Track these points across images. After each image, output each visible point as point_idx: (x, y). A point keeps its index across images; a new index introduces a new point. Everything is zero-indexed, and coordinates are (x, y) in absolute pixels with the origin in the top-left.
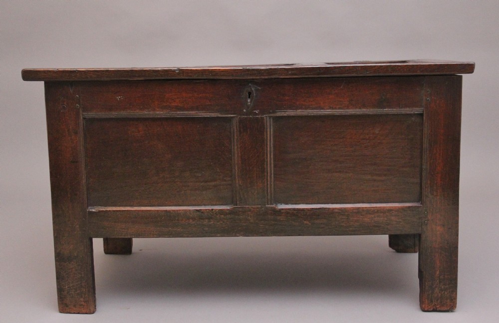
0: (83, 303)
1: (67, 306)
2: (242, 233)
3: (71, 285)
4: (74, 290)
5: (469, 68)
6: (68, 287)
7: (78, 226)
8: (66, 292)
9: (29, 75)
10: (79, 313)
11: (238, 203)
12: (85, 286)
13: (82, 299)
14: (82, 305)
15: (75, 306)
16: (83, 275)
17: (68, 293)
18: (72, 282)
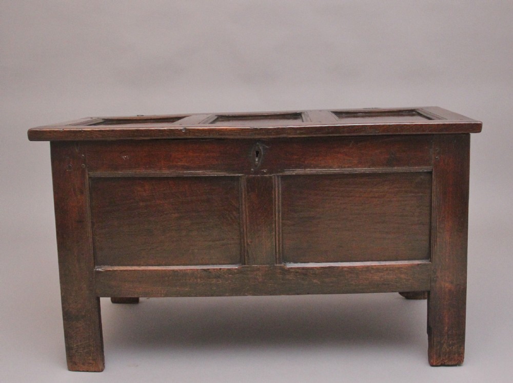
0: (91, 361)
1: (76, 364)
2: (251, 292)
3: (79, 344)
4: (82, 349)
5: (477, 128)
6: (76, 346)
7: (85, 286)
8: (74, 351)
9: (35, 135)
10: (87, 371)
11: (246, 262)
12: (93, 344)
13: (91, 358)
14: (91, 363)
15: (83, 364)
16: (91, 334)
17: (76, 351)
18: (81, 341)
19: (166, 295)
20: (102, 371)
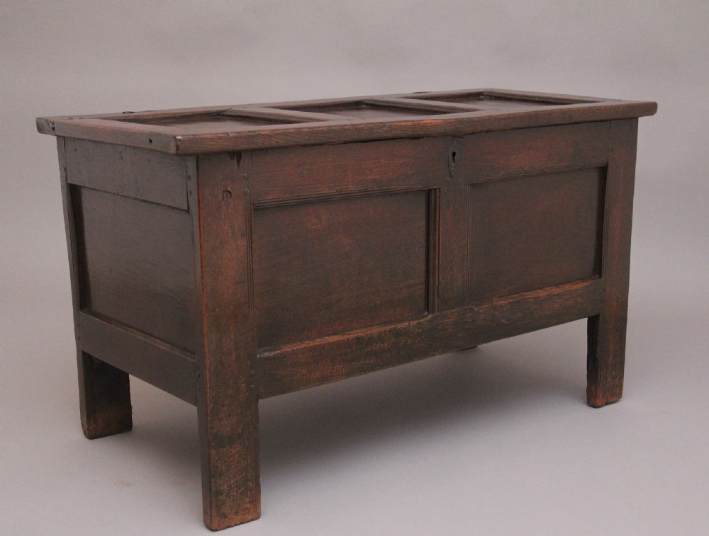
0: (248, 506)
1: (225, 517)
2: (440, 350)
3: (232, 482)
4: (235, 489)
5: (650, 109)
6: (228, 486)
7: (244, 385)
8: (224, 496)
10: (242, 523)
12: (252, 476)
13: (247, 500)
14: (247, 509)
15: (236, 513)
16: (250, 461)
17: (227, 496)
18: (234, 477)
19: (349, 375)
20: (257, 517)
